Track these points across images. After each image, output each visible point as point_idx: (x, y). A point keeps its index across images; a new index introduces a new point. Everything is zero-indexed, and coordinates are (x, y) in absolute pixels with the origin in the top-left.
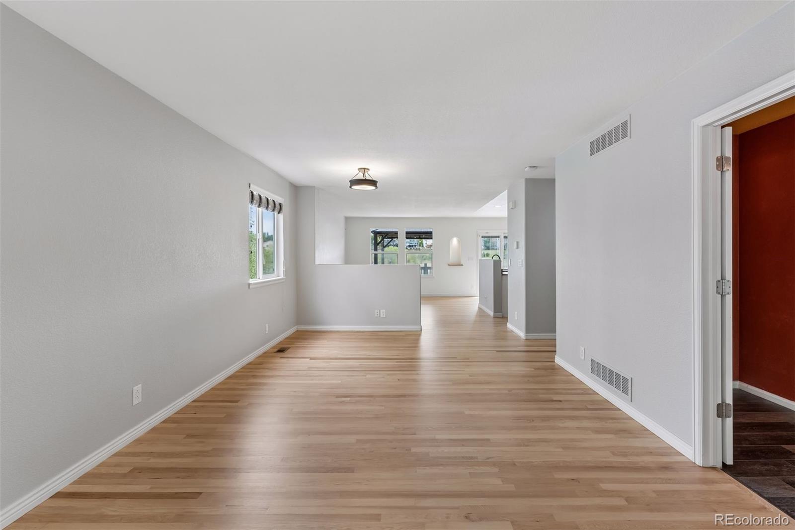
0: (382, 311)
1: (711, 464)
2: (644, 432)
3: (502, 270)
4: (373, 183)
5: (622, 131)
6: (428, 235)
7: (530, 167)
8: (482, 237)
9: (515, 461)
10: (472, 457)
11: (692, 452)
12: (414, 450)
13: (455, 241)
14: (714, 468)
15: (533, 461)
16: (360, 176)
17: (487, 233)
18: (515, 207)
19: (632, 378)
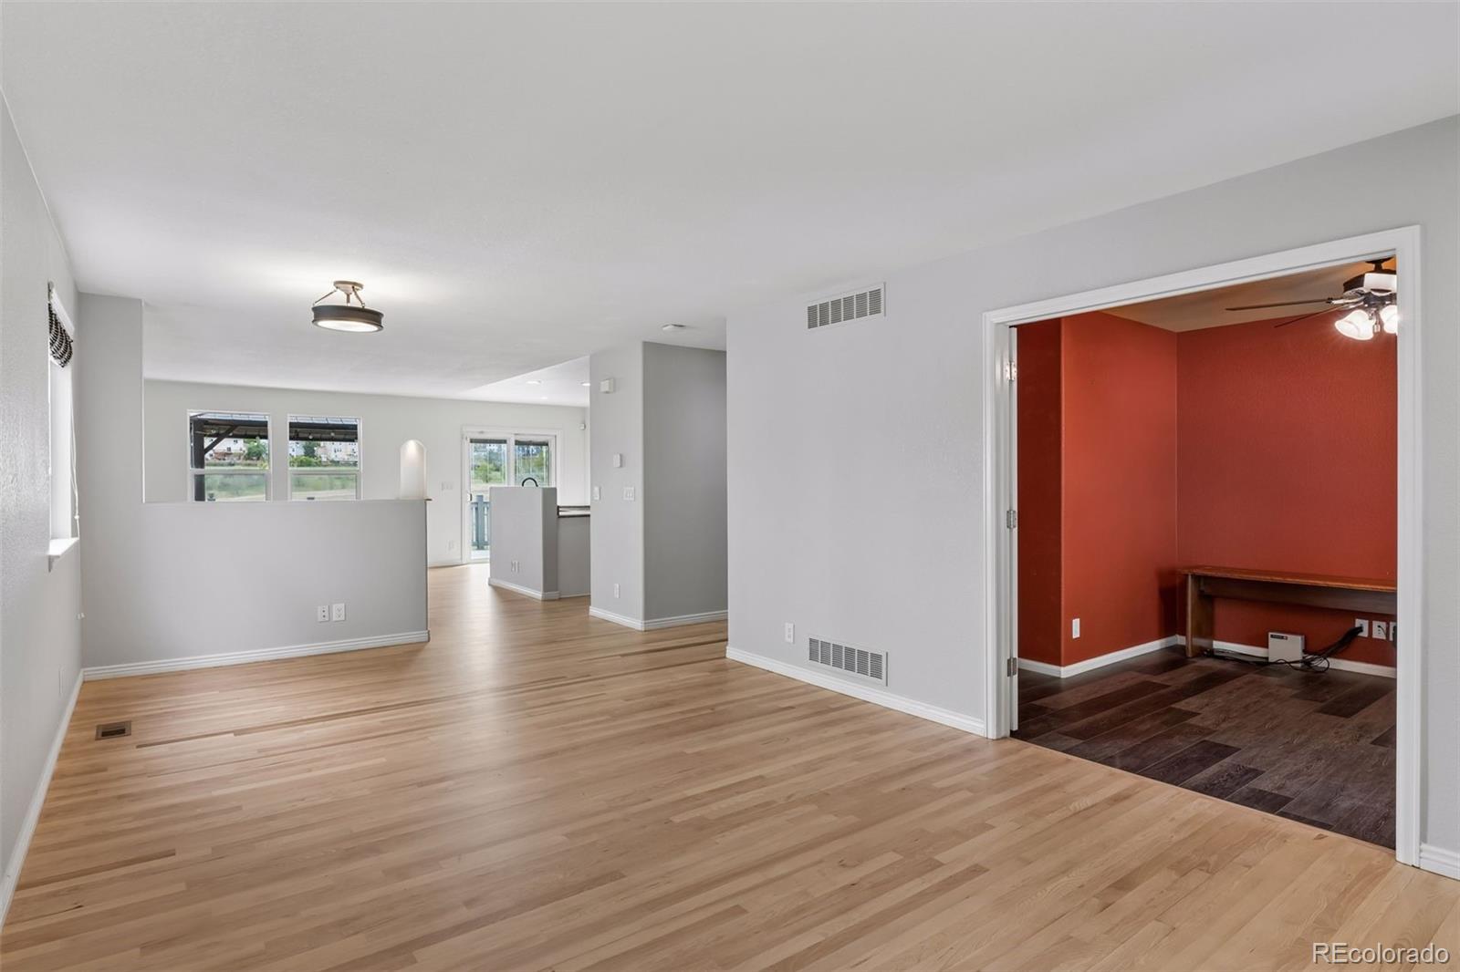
0: (335, 607)
1: (1003, 734)
2: (912, 722)
3: (558, 507)
4: (373, 317)
5: (870, 303)
6: (347, 433)
7: (675, 325)
8: (472, 441)
9: (822, 790)
10: (767, 802)
11: (983, 726)
12: (677, 819)
13: (411, 448)
14: (1004, 738)
15: (841, 784)
16: (339, 299)
17: (482, 432)
18: (615, 391)
19: (887, 654)
